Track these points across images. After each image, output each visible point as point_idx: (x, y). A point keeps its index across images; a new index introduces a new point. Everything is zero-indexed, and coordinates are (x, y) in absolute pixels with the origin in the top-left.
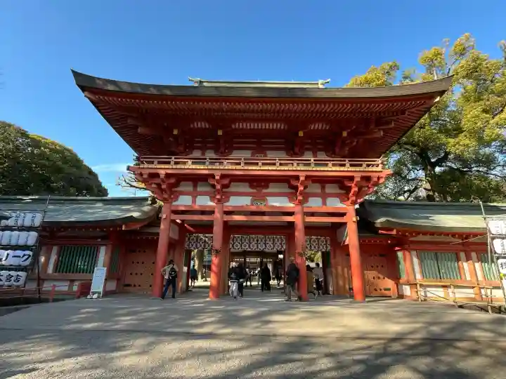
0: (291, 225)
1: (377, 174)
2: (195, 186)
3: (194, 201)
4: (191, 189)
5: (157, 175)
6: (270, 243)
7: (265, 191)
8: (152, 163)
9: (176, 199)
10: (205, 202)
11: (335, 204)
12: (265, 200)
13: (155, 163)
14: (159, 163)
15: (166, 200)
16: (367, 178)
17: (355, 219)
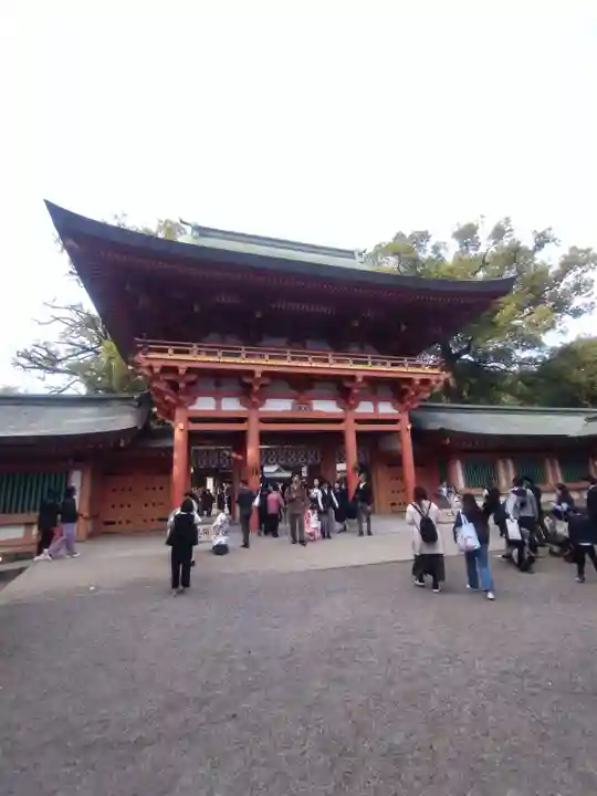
1: (434, 378)
2: (218, 384)
3: (218, 405)
4: (212, 388)
5: (175, 370)
6: (312, 456)
8: (166, 351)
9: (193, 400)
10: (231, 406)
11: (386, 409)
12: (309, 405)
13: (170, 351)
14: (176, 352)
15: (180, 404)
16: (425, 382)
17: (409, 427)
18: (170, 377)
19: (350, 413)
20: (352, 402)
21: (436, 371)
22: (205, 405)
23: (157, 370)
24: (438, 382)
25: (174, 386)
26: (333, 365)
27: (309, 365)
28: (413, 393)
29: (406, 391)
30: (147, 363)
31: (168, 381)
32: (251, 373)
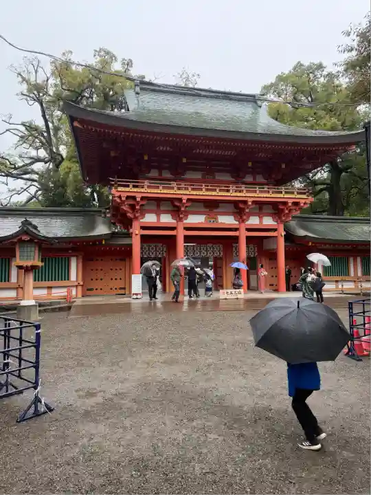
0: (236, 239)
1: (304, 201)
2: (158, 206)
3: (159, 219)
4: (154, 208)
5: (134, 198)
6: (217, 251)
7: (215, 210)
8: (128, 186)
9: (143, 216)
10: (166, 219)
11: (268, 221)
12: (216, 219)
13: (131, 186)
14: (134, 186)
15: (136, 218)
16: (296, 204)
17: (283, 233)
18: (131, 202)
19: (243, 225)
20: (245, 217)
21: (304, 196)
22: (150, 219)
23: (123, 199)
24: (305, 203)
25: (133, 207)
26: (233, 194)
27: (217, 194)
28: (287, 212)
29: (283, 210)
30: (118, 194)
31: (130, 205)
32: (180, 200)
